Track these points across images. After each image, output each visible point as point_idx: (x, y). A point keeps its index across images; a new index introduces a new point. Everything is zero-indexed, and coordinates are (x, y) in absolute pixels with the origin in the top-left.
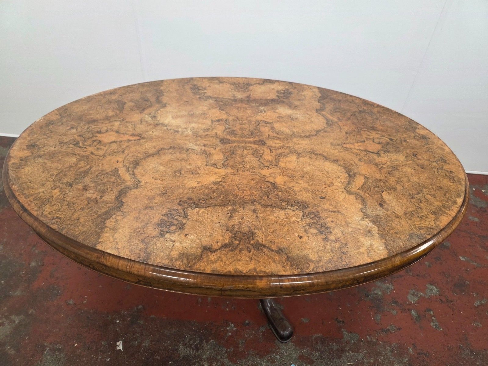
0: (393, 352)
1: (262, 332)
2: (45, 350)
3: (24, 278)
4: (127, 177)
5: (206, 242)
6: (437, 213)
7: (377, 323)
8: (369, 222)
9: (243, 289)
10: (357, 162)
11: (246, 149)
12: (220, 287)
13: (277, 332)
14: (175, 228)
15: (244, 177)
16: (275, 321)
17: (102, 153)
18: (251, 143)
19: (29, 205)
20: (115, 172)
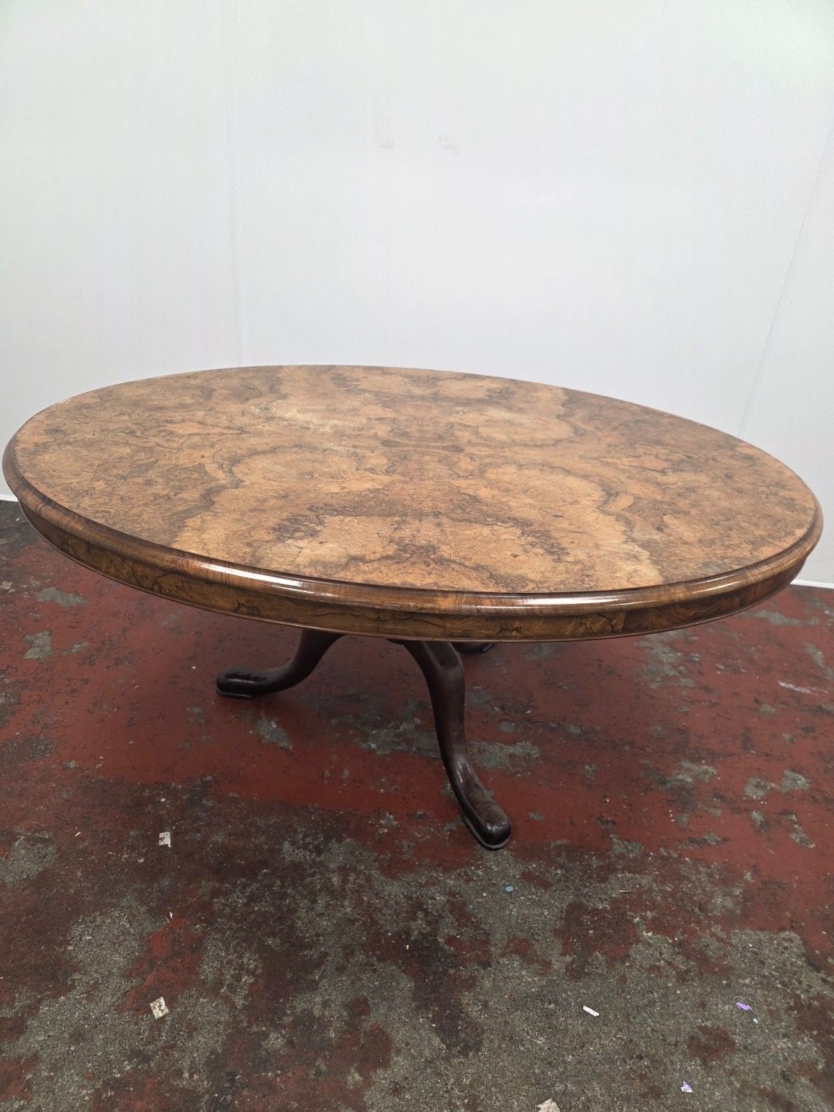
0: (712, 876)
1: (450, 830)
4: (220, 474)
5: (355, 551)
6: (756, 543)
7: (681, 829)
8: (636, 546)
9: (415, 610)
10: (623, 480)
11: (427, 454)
12: (377, 604)
13: (479, 827)
14: (302, 534)
15: (423, 486)
16: (474, 807)
17: (175, 445)
18: (438, 448)
19: (55, 495)
20: (200, 468)
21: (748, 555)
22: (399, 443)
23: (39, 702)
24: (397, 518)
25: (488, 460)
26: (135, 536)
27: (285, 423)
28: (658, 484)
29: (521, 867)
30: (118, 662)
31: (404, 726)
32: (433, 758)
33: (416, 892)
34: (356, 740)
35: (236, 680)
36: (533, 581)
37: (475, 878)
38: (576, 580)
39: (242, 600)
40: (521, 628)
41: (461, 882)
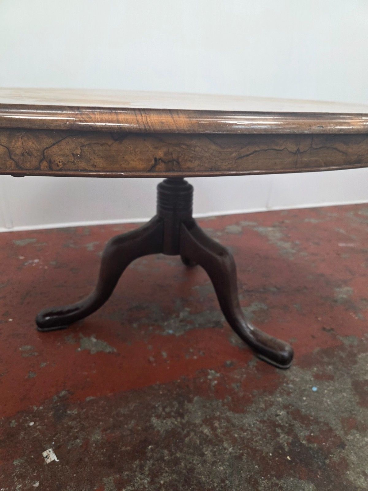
29: (309, 373)
33: (264, 416)
34: (157, 332)
37: (291, 391)
39: (160, 154)
41: (285, 397)
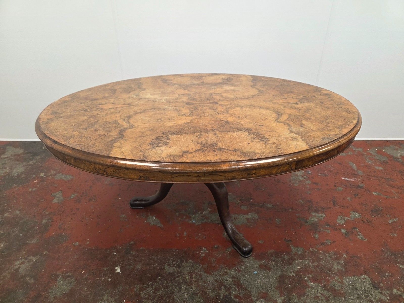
0: (331, 257)
1: (229, 252)
2: (59, 278)
3: (38, 231)
4: (124, 123)
5: (184, 149)
6: (340, 128)
7: (316, 240)
8: (295, 134)
9: (213, 171)
10: (282, 108)
11: (204, 106)
12: (197, 170)
13: (240, 249)
14: (162, 144)
15: (205, 119)
16: (237, 242)
17: (104, 113)
18: (208, 103)
19: (58, 140)
20: (116, 122)
21: (338, 133)
22: (193, 103)
23: (61, 220)
24: (198, 134)
25: (229, 106)
26: (94, 153)
27: (147, 100)
28: (296, 109)
29: (258, 263)
30: (90, 200)
31: (204, 212)
32: (218, 224)
33: (220, 279)
34: (187, 220)
35: (138, 202)
36: (259, 153)
37: (241, 270)
38: (275, 151)
39: (142, 175)
40: (256, 173)
41: (236, 272)
